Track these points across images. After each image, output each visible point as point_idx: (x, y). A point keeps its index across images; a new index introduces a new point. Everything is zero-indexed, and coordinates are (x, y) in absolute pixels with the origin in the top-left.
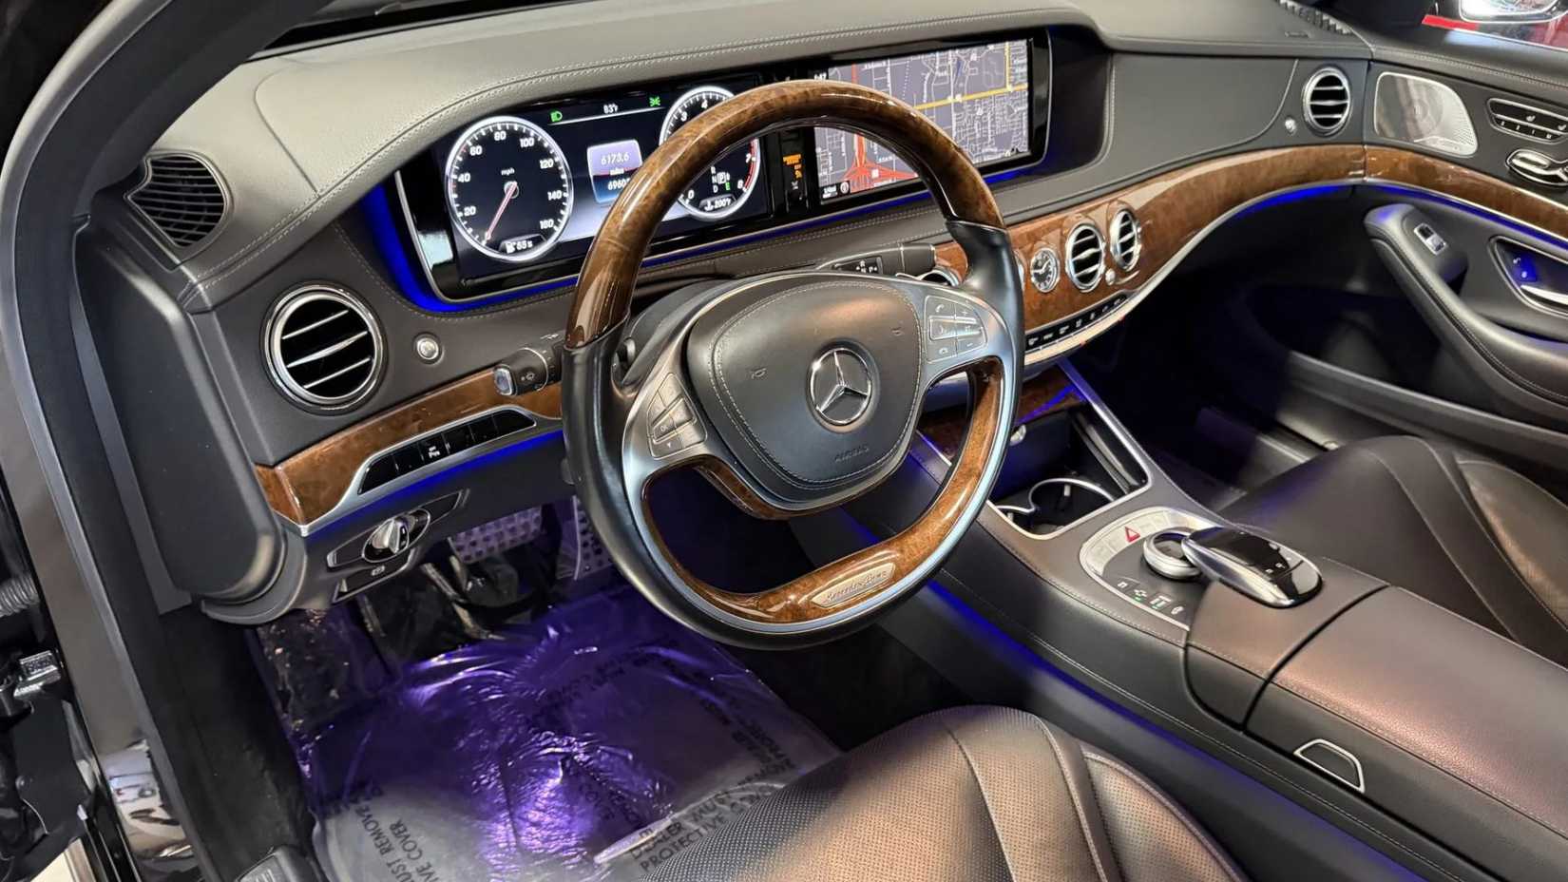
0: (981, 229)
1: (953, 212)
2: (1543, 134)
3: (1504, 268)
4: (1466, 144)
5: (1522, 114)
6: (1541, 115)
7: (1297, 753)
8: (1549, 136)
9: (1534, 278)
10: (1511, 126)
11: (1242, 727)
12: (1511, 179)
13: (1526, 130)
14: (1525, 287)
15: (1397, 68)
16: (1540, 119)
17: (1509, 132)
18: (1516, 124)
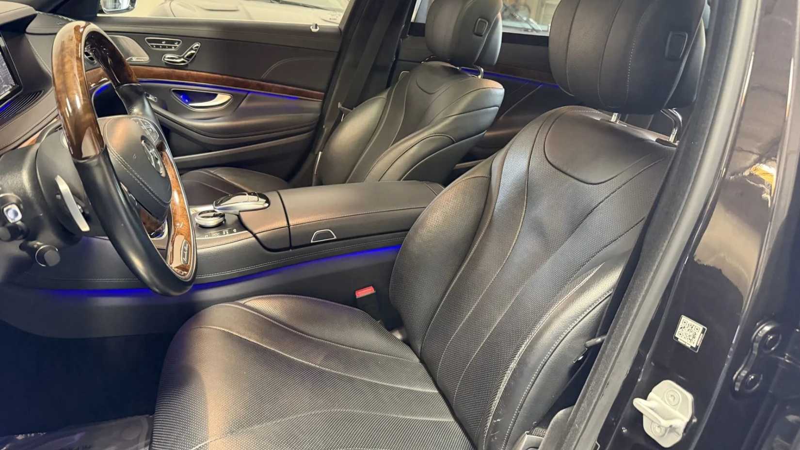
0: (131, 86)
1: (118, 81)
2: (170, 47)
3: (178, 99)
4: (145, 58)
5: (160, 41)
6: (167, 40)
7: (312, 241)
8: (173, 47)
9: (191, 101)
10: (157, 47)
11: (291, 247)
12: (168, 66)
13: (164, 47)
14: (190, 104)
15: (113, 33)
16: (167, 42)
17: (158, 49)
18: (159, 46)
